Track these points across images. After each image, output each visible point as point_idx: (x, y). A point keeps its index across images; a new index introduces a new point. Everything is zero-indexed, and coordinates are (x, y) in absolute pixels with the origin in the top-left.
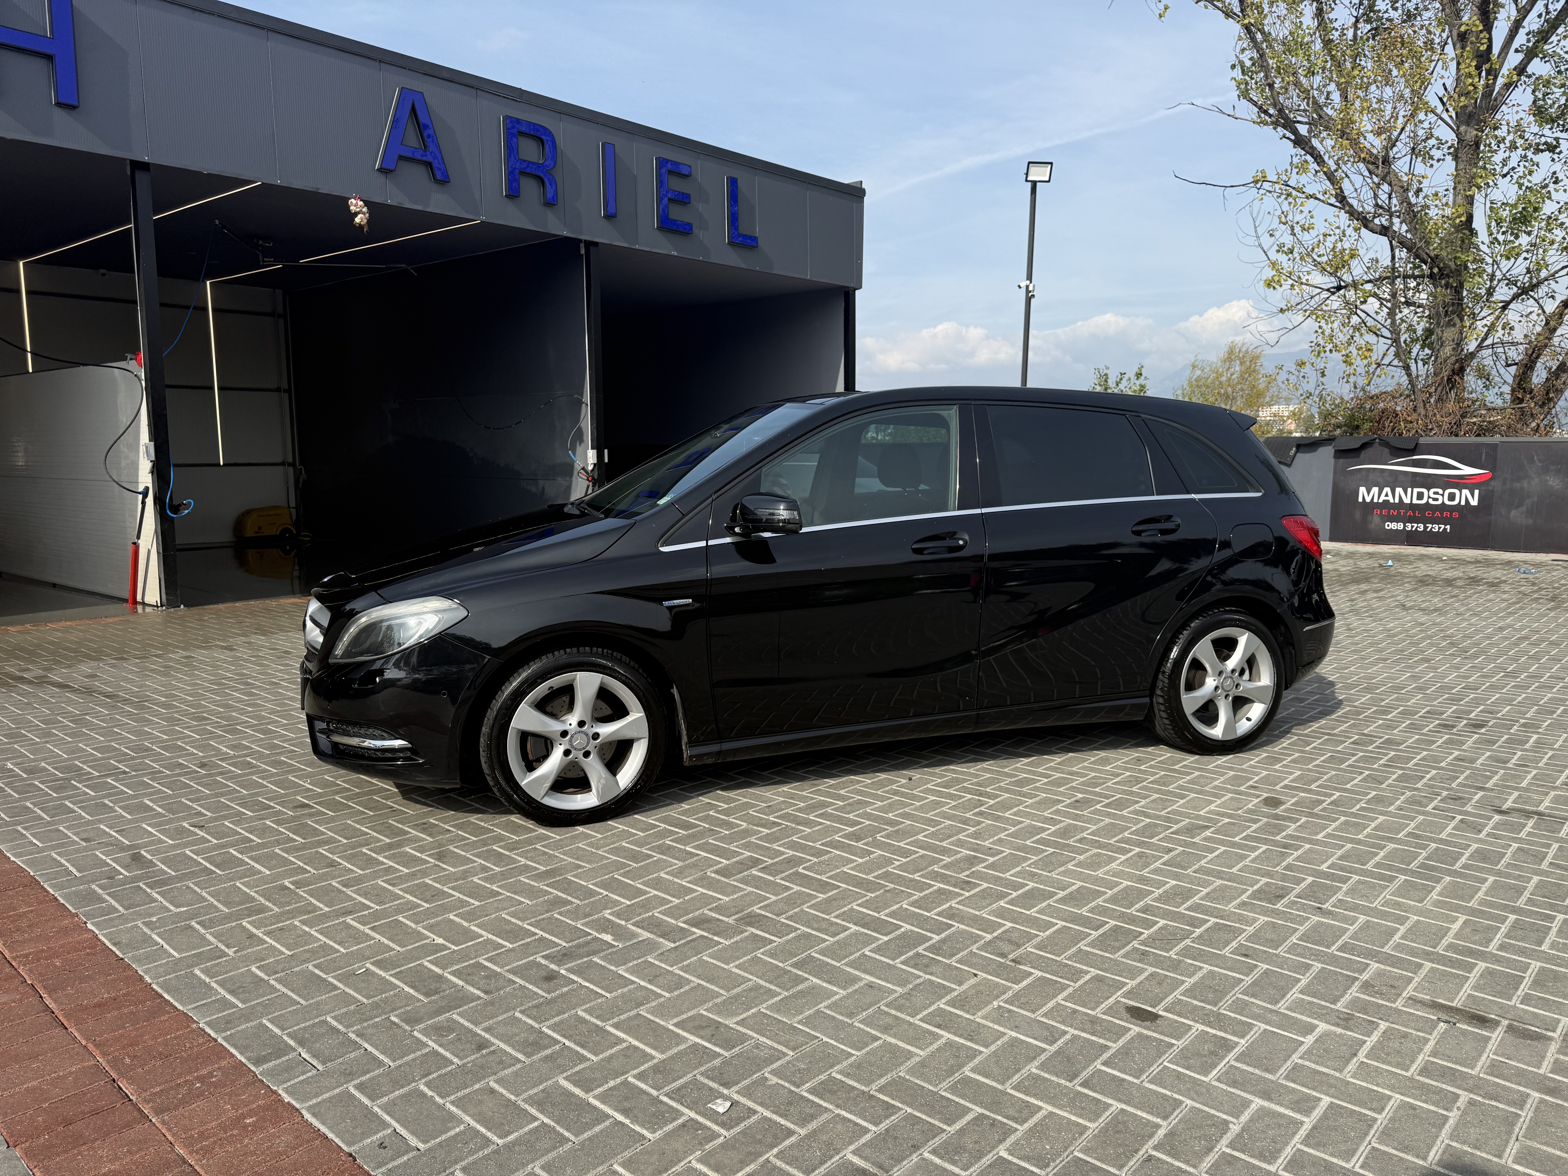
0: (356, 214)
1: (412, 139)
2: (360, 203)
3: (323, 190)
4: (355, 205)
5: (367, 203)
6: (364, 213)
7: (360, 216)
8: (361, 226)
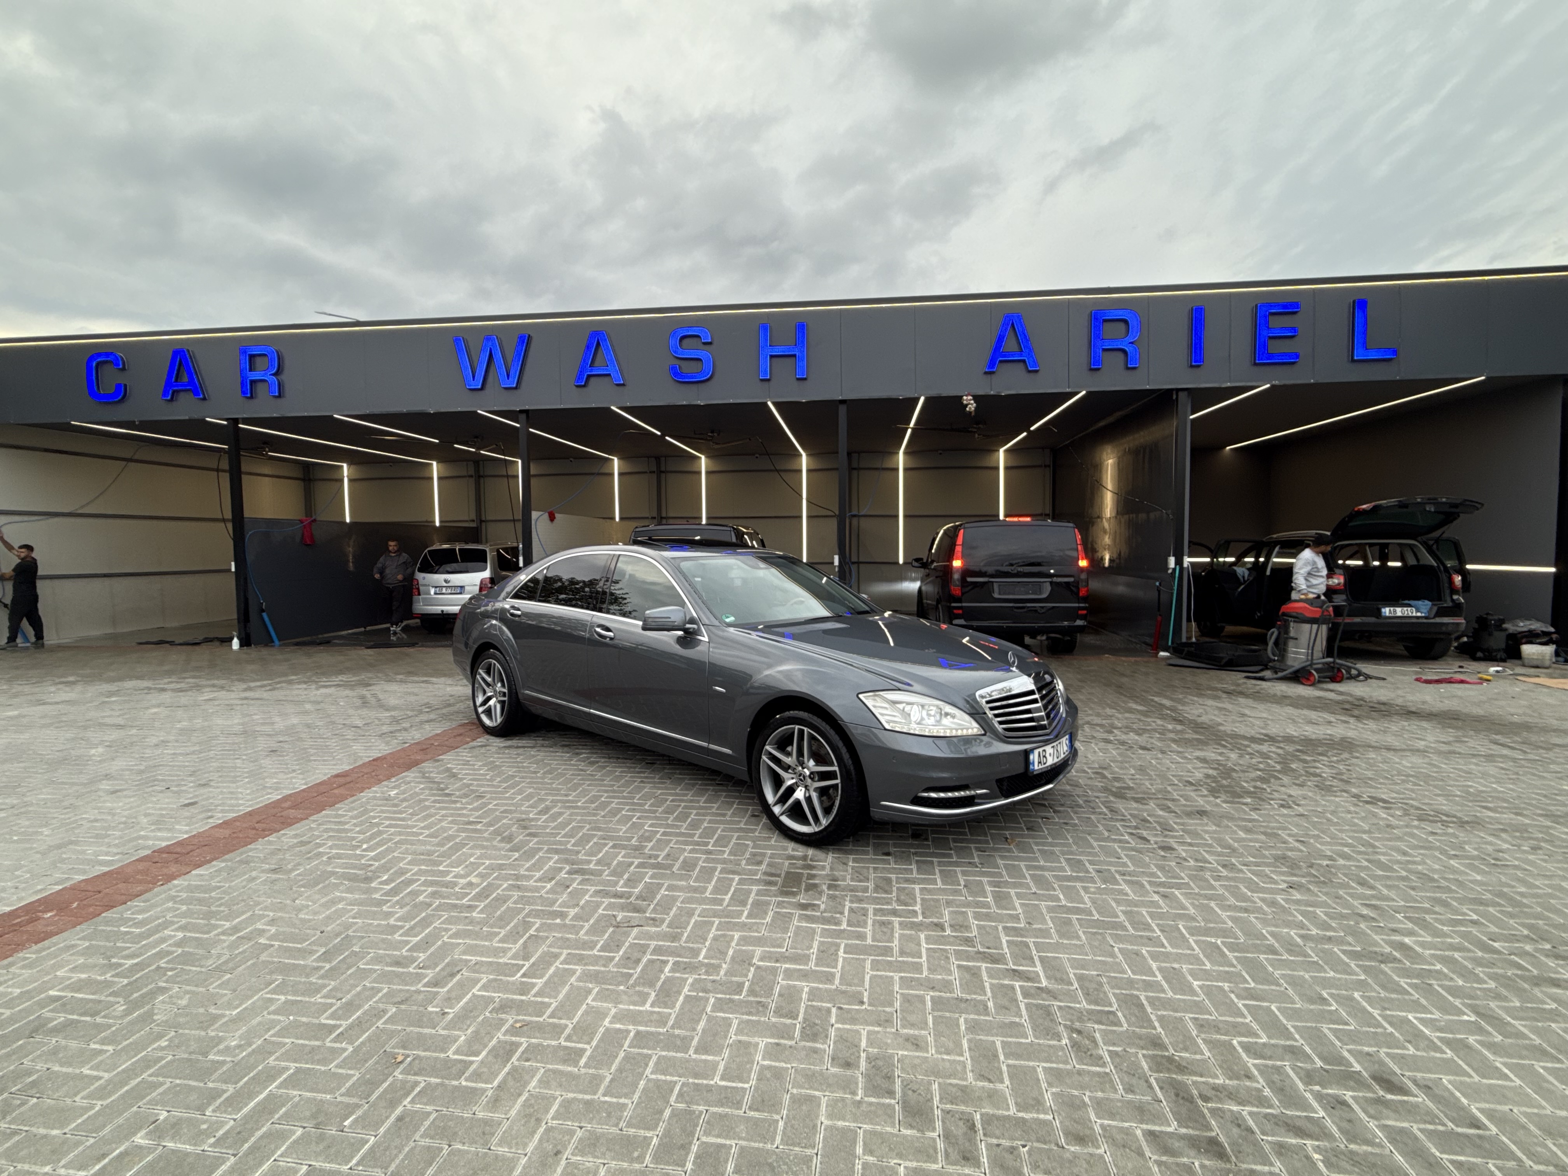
0: (966, 405)
1: (1012, 347)
2: (970, 398)
3: (945, 394)
4: (967, 399)
5: (974, 397)
6: (972, 404)
7: (969, 406)
8: (970, 413)
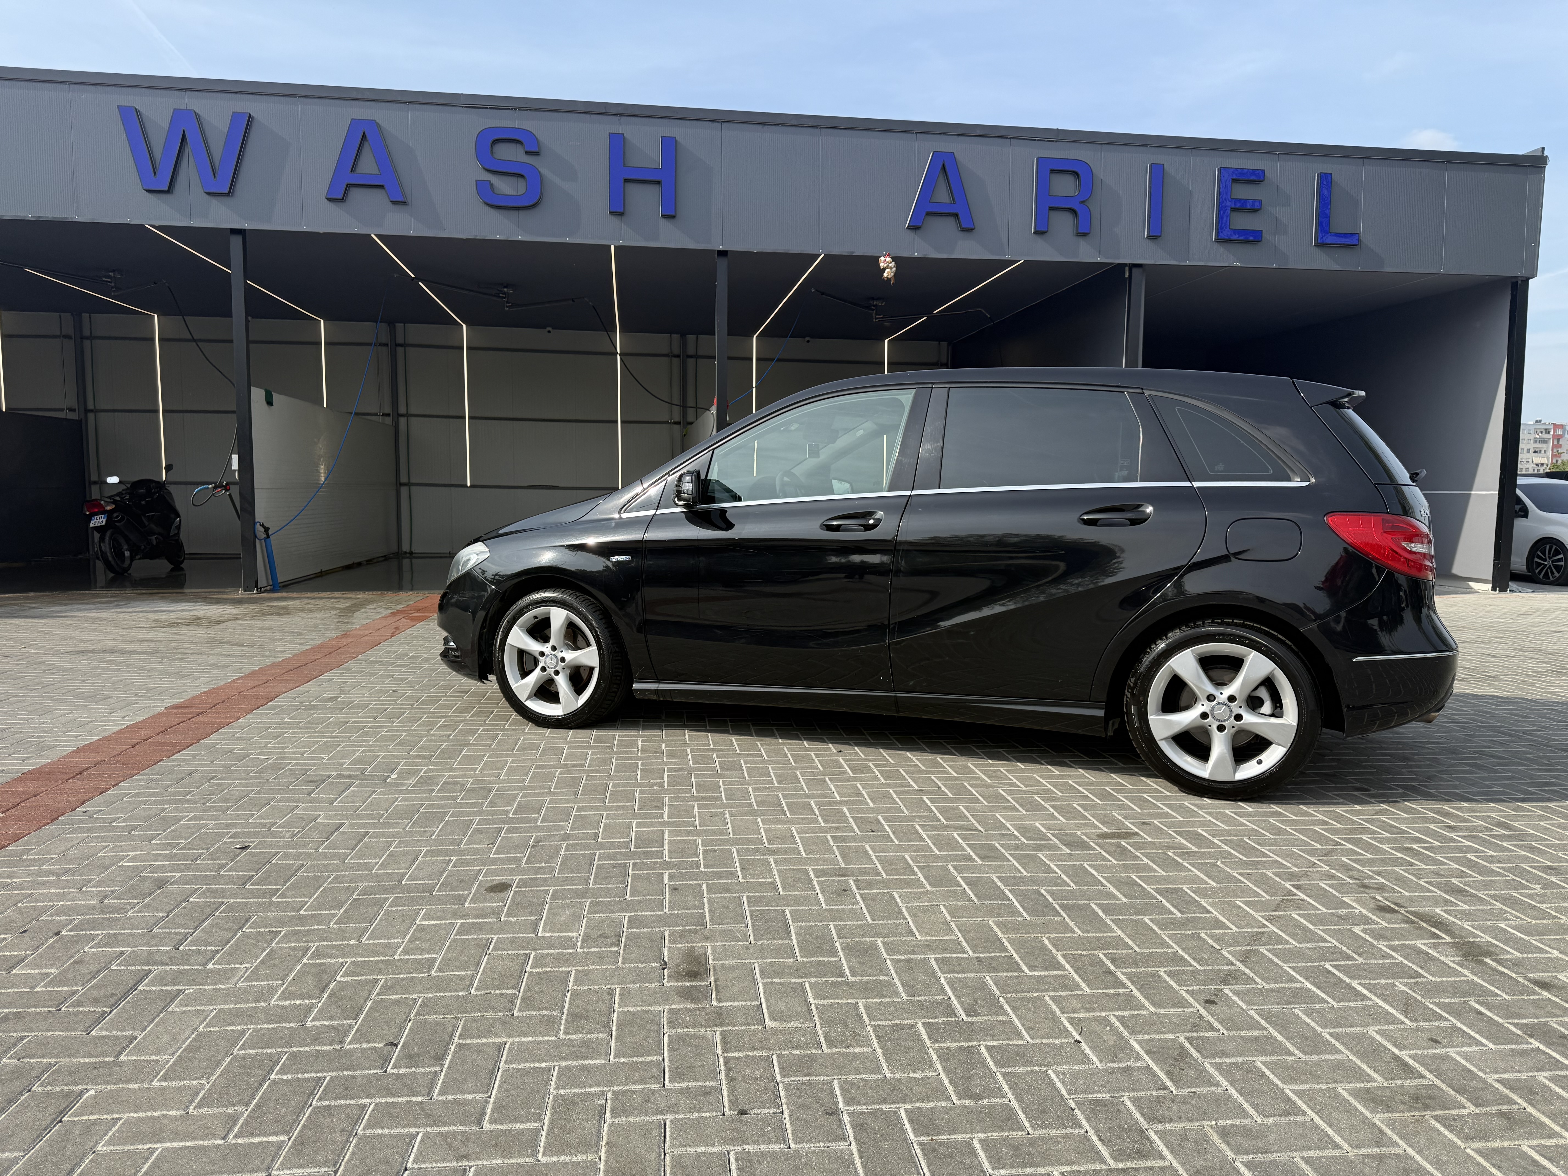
0: (884, 269)
1: (942, 196)
2: (888, 259)
3: (858, 253)
4: (885, 261)
5: (894, 259)
6: (891, 268)
7: (887, 271)
8: (889, 279)
